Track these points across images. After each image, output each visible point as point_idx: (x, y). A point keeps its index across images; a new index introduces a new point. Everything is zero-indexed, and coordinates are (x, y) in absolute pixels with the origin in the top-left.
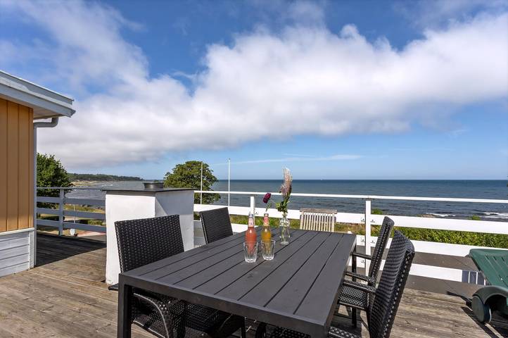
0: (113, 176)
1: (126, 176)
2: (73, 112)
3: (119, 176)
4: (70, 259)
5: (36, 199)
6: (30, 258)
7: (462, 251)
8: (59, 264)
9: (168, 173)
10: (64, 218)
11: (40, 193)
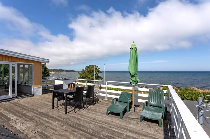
0: (64, 70)
1: (68, 70)
2: (49, 62)
3: (67, 70)
4: (49, 94)
5: (42, 80)
6: (41, 93)
7: (120, 92)
8: (47, 94)
9: (83, 70)
10: (48, 85)
11: (43, 79)
